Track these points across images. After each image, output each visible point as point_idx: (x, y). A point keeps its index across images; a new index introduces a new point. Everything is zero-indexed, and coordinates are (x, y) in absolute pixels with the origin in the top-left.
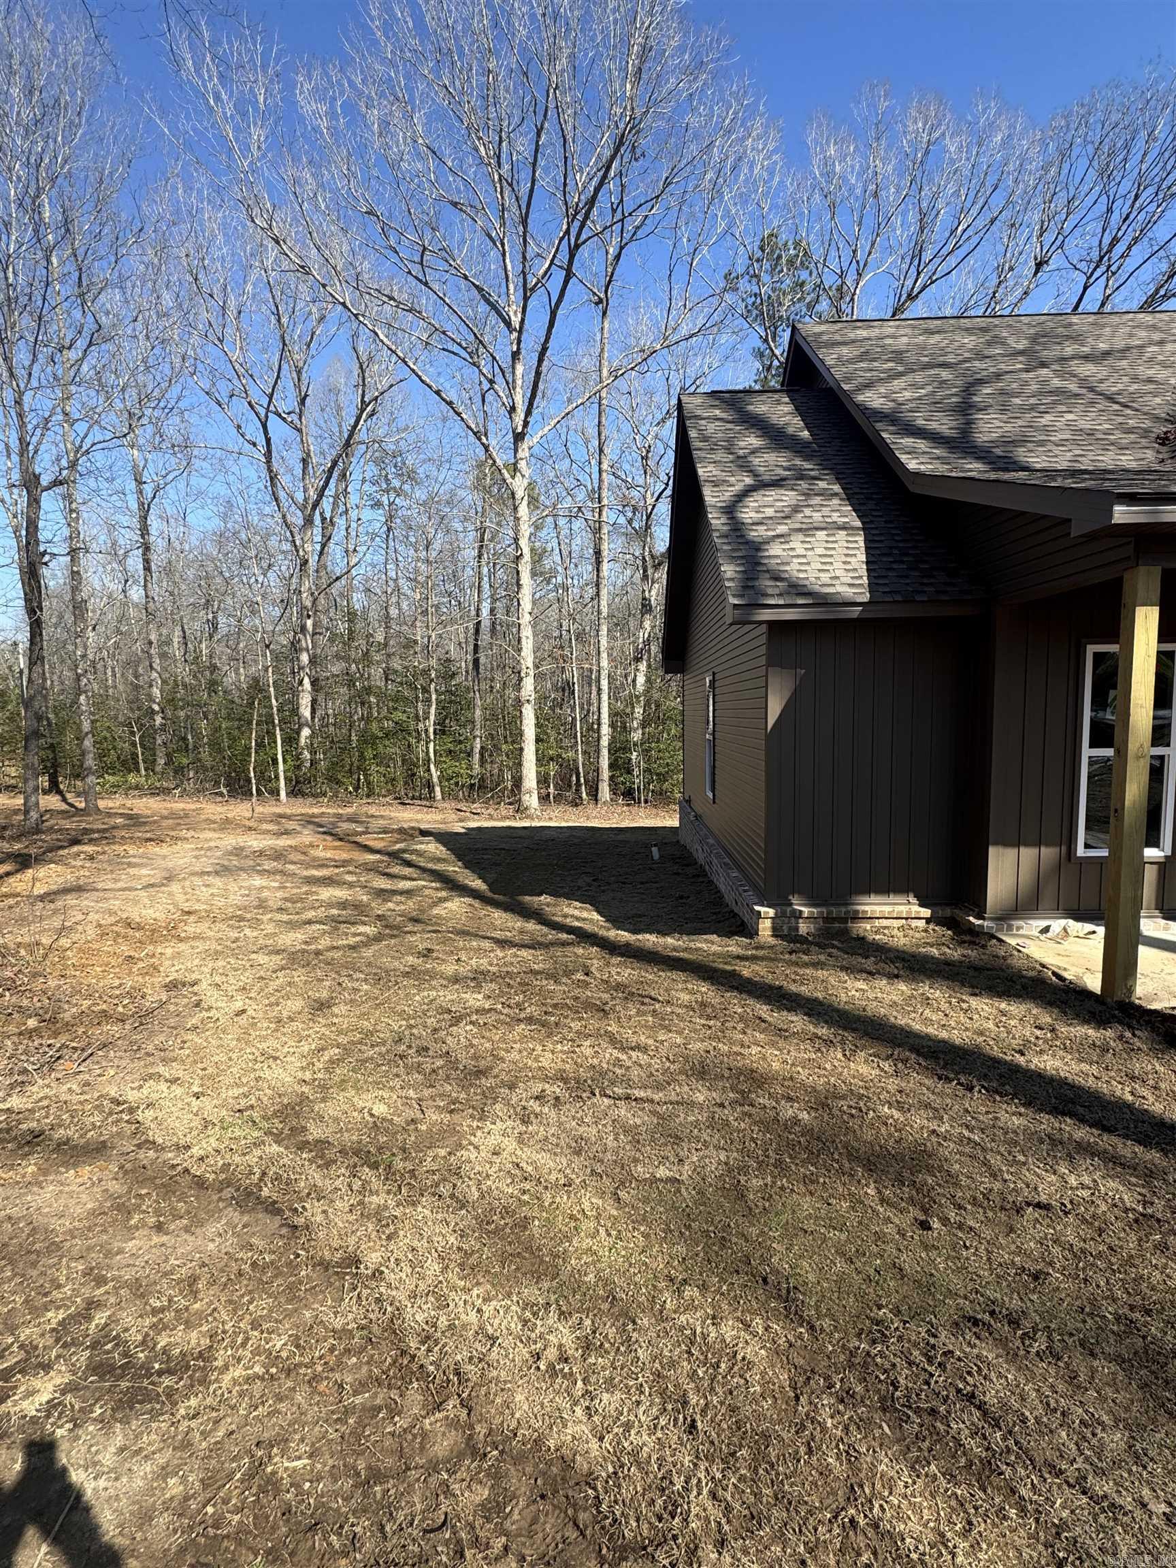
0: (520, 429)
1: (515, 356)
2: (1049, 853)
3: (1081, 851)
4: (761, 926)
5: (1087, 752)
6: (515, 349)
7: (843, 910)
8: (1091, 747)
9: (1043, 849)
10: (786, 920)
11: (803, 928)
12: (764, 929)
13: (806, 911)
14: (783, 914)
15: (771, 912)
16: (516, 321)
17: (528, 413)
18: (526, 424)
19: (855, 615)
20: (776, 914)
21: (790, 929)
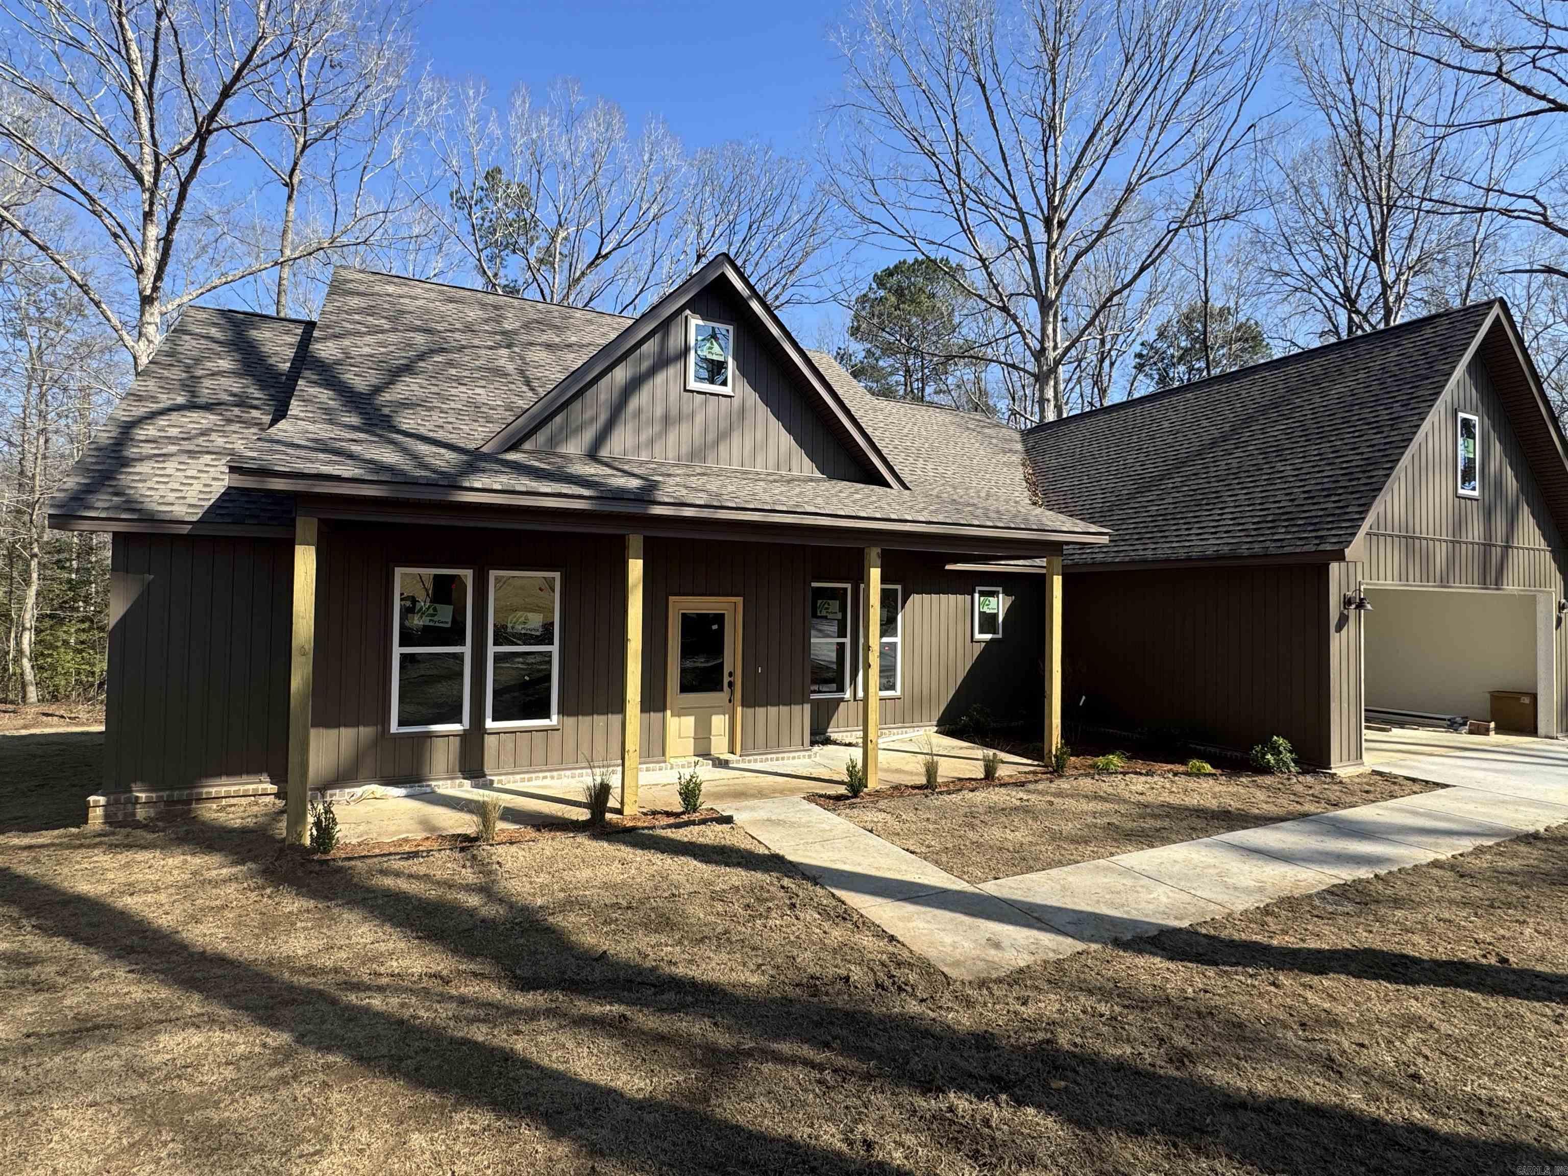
0: (148, 292)
1: (148, 216)
2: (366, 732)
3: (394, 728)
4: (91, 815)
5: (397, 651)
6: (147, 209)
7: (186, 792)
8: (401, 645)
9: (361, 729)
10: (122, 807)
11: (141, 813)
12: (94, 818)
13: (143, 796)
14: (117, 802)
15: (102, 800)
16: (148, 179)
17: (158, 277)
18: (155, 289)
19: (185, 532)
20: (108, 802)
21: (125, 815)
